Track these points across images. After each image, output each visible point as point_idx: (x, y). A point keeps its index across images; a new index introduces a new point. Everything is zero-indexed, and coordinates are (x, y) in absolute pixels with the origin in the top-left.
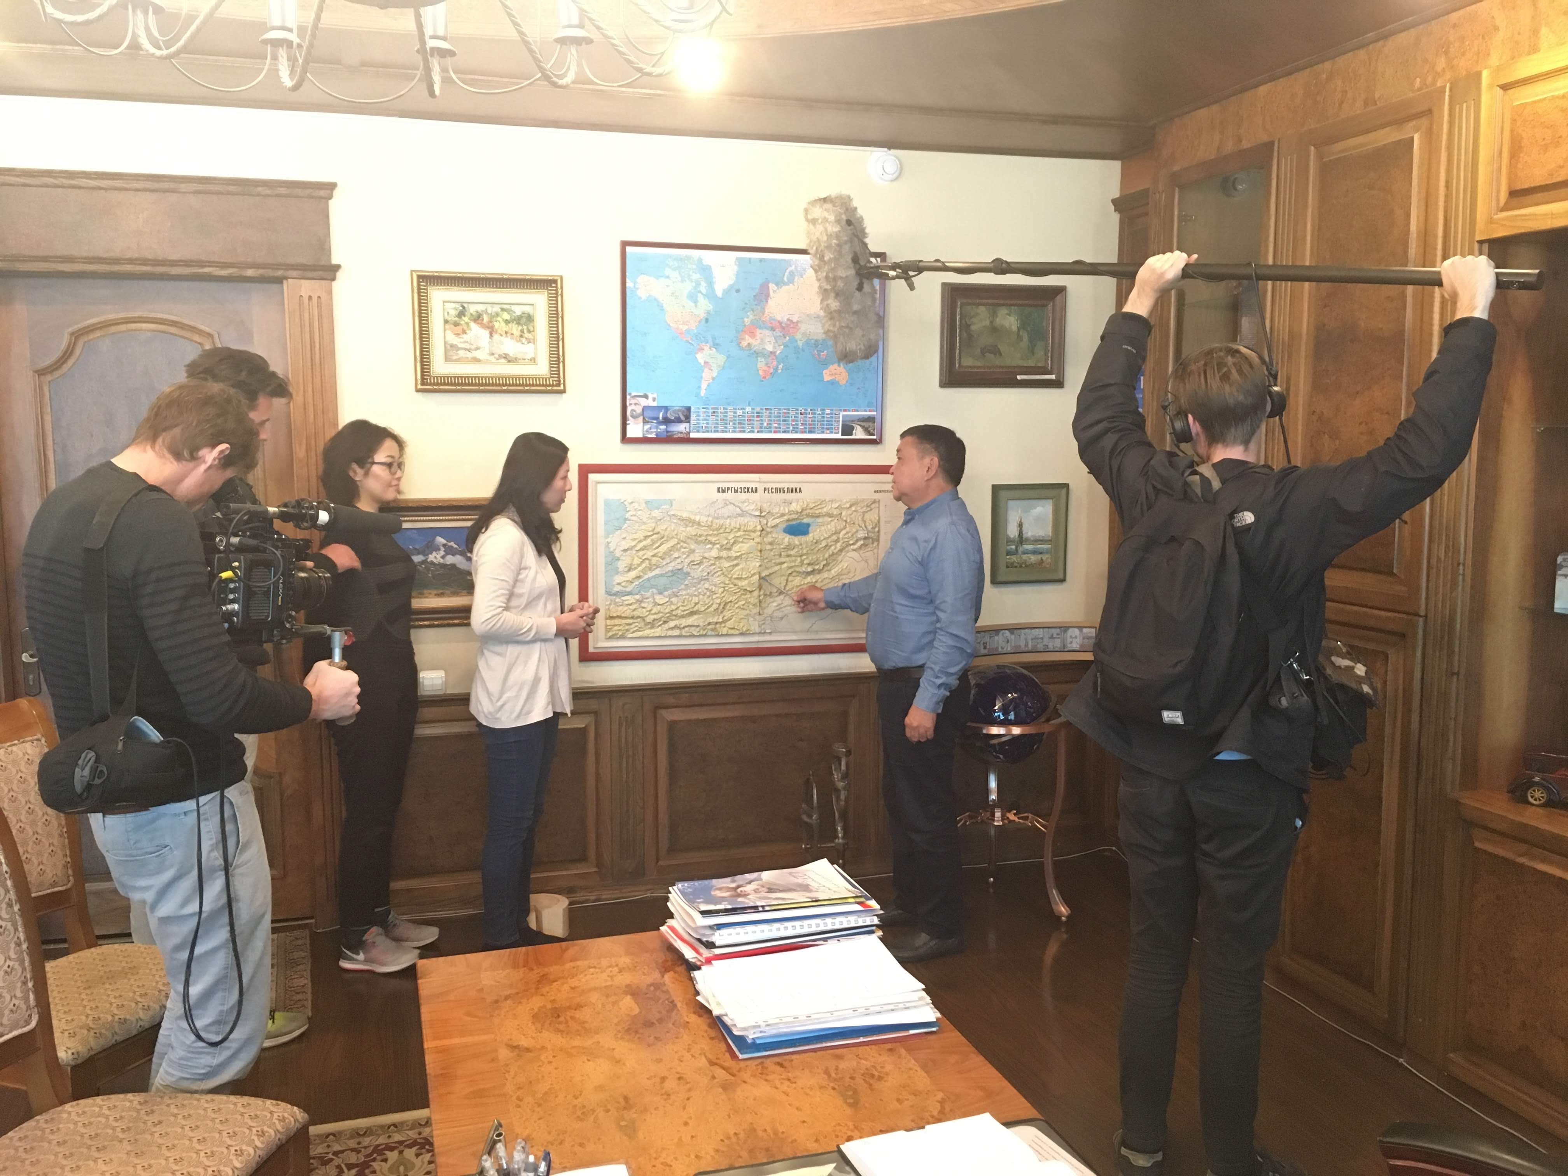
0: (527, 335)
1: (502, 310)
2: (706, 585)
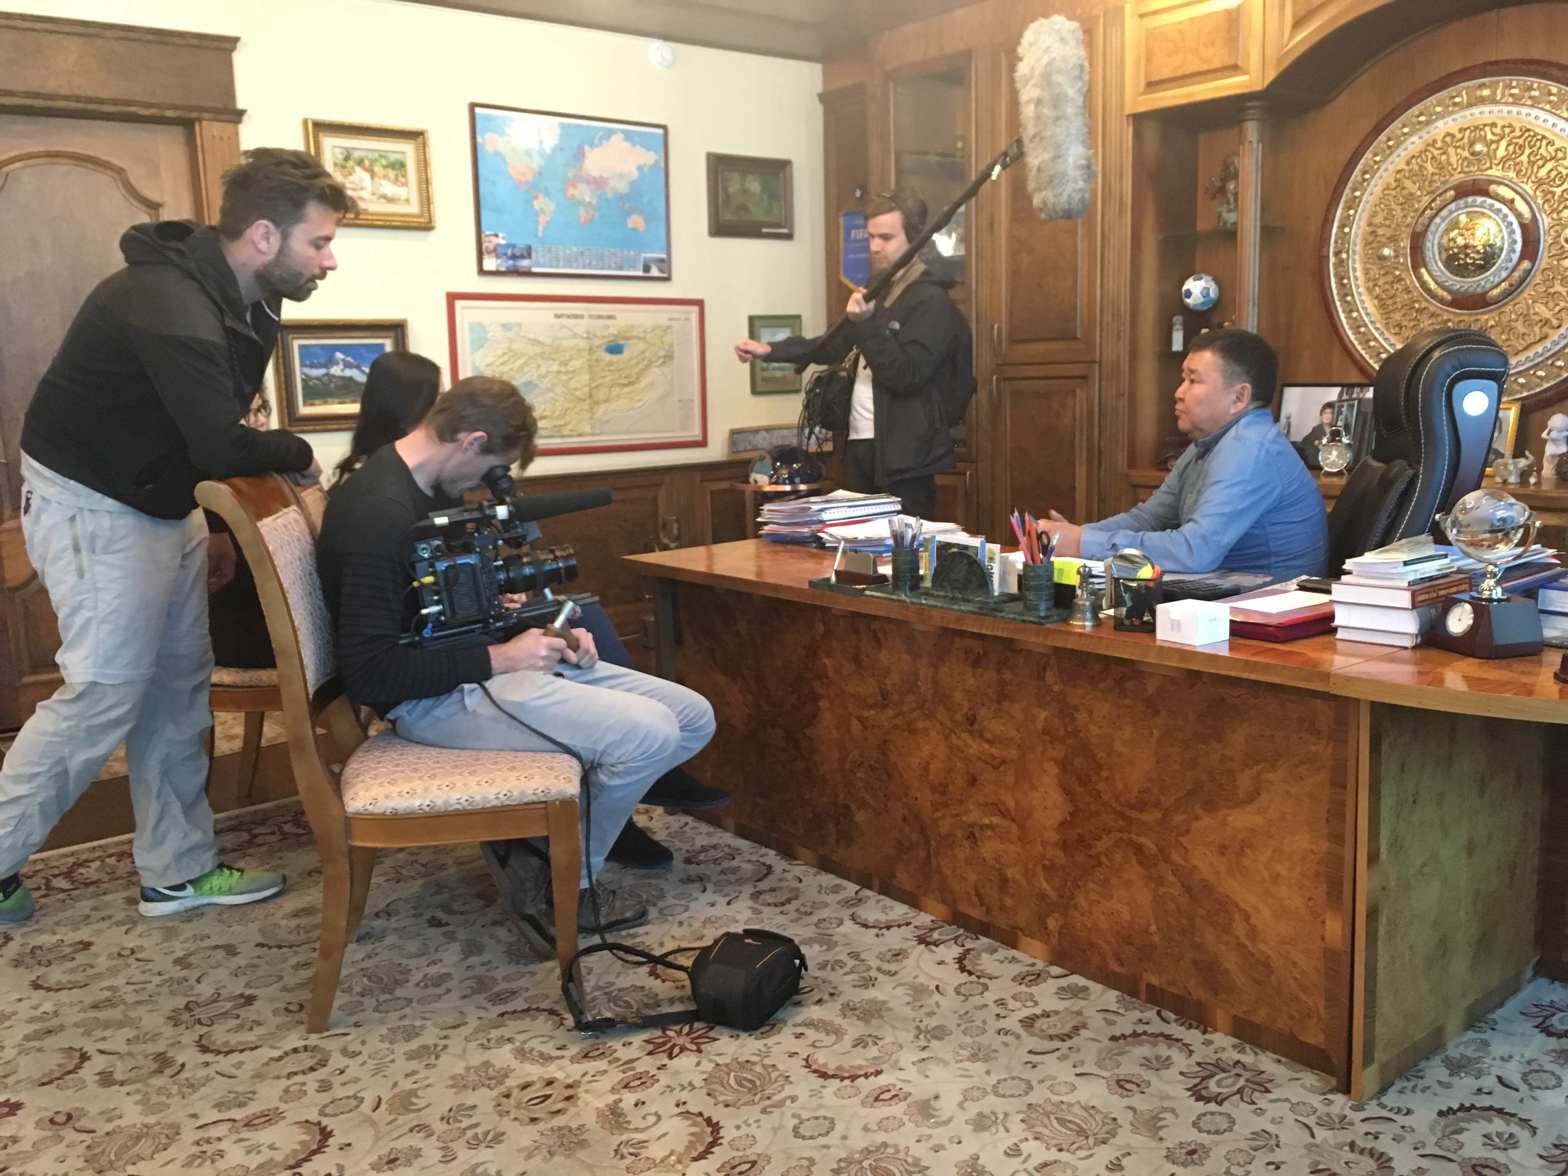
0: (401, 179)
1: (381, 156)
2: (551, 395)
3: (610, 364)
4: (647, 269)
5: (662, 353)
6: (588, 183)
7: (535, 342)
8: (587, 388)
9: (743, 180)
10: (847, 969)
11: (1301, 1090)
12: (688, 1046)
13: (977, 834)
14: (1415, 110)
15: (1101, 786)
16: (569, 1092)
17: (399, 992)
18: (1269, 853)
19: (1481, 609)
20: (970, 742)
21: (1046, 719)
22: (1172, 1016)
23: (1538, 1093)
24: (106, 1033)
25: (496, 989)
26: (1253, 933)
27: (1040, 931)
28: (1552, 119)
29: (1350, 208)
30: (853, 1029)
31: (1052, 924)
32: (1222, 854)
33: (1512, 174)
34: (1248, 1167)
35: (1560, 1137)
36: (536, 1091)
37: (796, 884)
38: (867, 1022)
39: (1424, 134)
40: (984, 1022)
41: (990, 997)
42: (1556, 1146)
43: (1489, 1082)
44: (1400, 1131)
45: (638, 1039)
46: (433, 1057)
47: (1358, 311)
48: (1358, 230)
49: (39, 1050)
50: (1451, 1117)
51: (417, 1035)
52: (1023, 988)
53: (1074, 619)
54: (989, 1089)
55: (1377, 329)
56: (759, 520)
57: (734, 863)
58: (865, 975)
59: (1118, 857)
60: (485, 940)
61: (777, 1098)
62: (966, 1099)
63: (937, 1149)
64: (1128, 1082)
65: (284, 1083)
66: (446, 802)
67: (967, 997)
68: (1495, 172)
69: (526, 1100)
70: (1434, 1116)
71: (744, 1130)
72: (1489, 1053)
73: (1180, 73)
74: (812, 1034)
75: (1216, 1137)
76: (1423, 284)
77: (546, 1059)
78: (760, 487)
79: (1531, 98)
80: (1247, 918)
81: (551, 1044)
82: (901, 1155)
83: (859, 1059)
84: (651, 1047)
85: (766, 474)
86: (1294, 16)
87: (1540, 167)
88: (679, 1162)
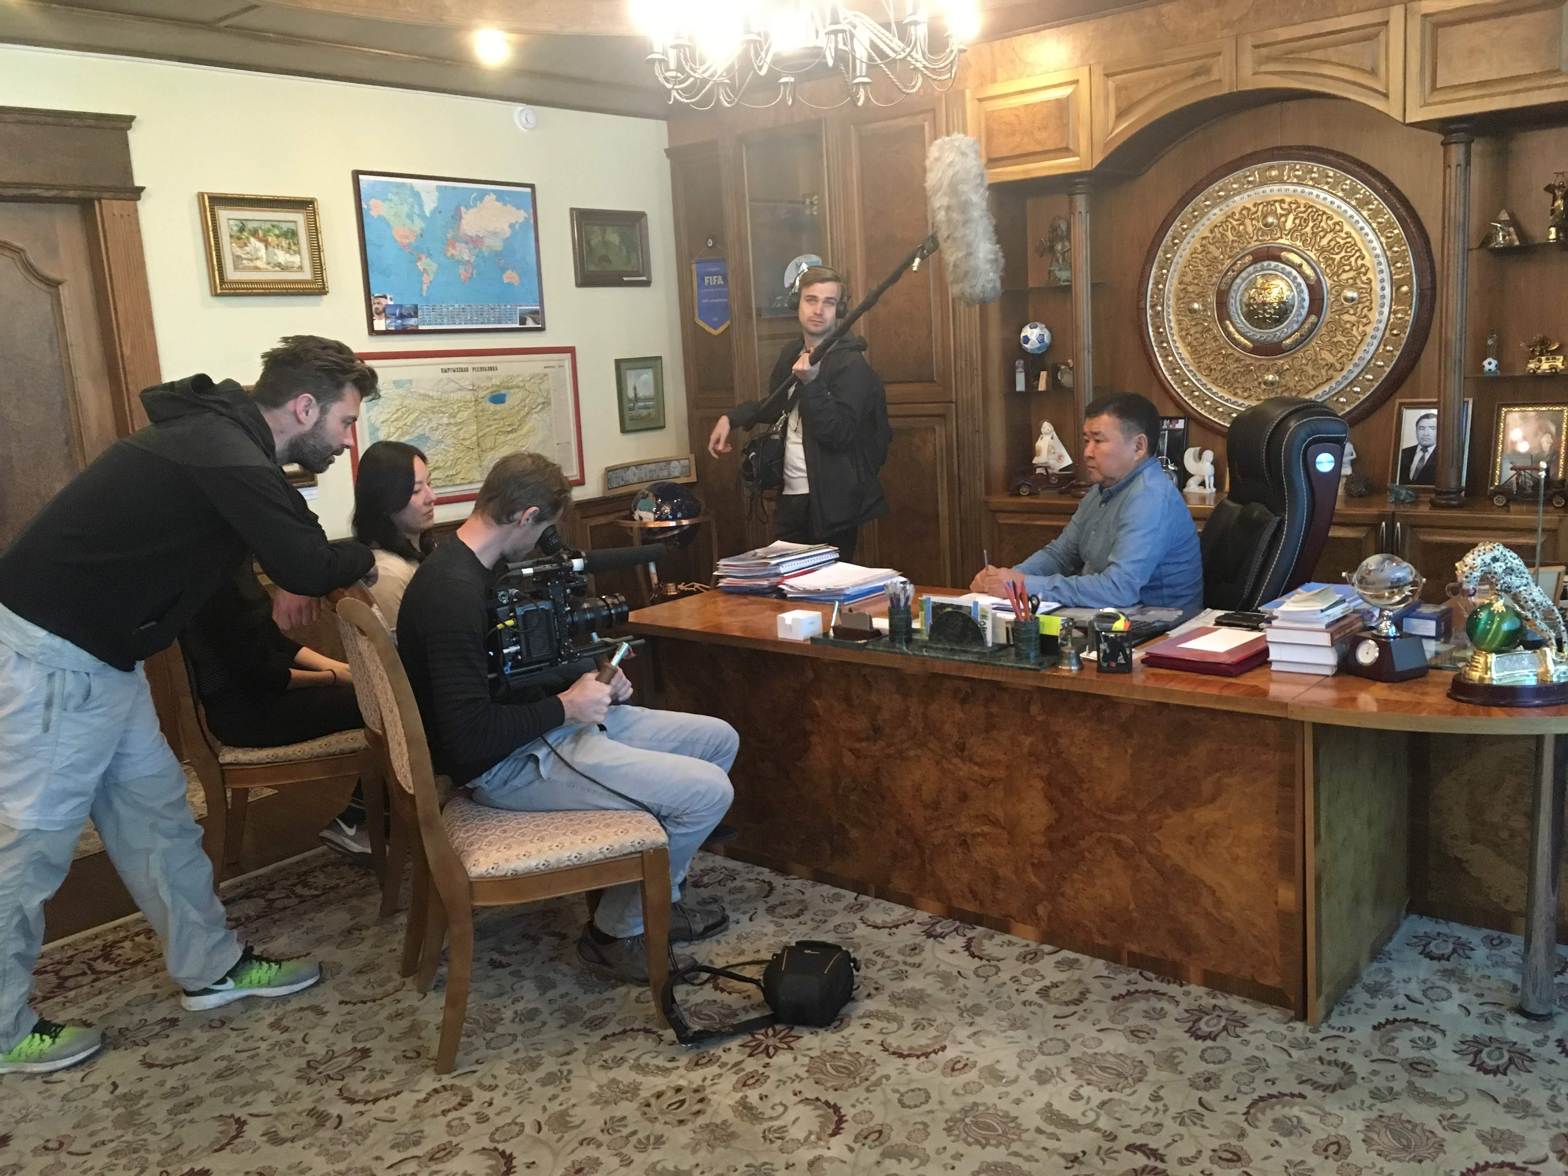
0: (293, 247)
1: (273, 226)
2: (443, 446)
3: (495, 413)
4: (523, 321)
5: (541, 400)
6: (467, 243)
7: (426, 397)
8: (475, 438)
9: (604, 232)
10: (879, 966)
11: (1269, 1022)
12: (779, 1045)
13: (969, 842)
14: (1216, 186)
15: (1083, 796)
16: (699, 1096)
17: (500, 1030)
18: (1230, 840)
19: (1383, 643)
20: (960, 765)
21: (1031, 744)
22: (1152, 975)
23: (1437, 1004)
24: (248, 1098)
25: (587, 1017)
26: (1218, 903)
27: (1030, 915)
28: (1330, 198)
29: (1163, 268)
30: (909, 1016)
31: (1041, 910)
32: (1191, 844)
33: (1299, 244)
34: (1252, 1085)
35: (1463, 1035)
36: (670, 1098)
37: (800, 897)
38: (916, 1008)
39: (1223, 207)
40: (1009, 997)
41: (1004, 976)
42: (1463, 1043)
43: (1401, 1000)
44: (1350, 1045)
45: (734, 1044)
46: (564, 1081)
47: (1173, 355)
48: (1171, 286)
49: (192, 1121)
50: (1383, 1029)
51: (539, 1064)
52: (1027, 966)
53: (1062, 664)
54: (1036, 1051)
55: (1190, 371)
56: (715, 573)
57: (737, 883)
58: (896, 968)
59: (1100, 851)
60: (551, 975)
61: (873, 1078)
62: (1022, 1061)
63: (1018, 1102)
64: (1139, 1031)
65: (443, 1120)
66: (558, 860)
67: (987, 978)
68: (1285, 241)
69: (665, 1106)
70: (1370, 1030)
71: (859, 1108)
72: (1393, 978)
73: (1018, 152)
74: (877, 1024)
75: (1221, 1066)
76: (1229, 334)
77: (666, 1071)
78: (645, 524)
79: (1312, 179)
80: (1213, 892)
81: (661, 1058)
82: (991, 1111)
83: (922, 1039)
84: (748, 1050)
85: (650, 511)
86: (1117, 108)
87: (1321, 238)
88: (819, 1139)
